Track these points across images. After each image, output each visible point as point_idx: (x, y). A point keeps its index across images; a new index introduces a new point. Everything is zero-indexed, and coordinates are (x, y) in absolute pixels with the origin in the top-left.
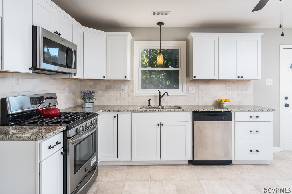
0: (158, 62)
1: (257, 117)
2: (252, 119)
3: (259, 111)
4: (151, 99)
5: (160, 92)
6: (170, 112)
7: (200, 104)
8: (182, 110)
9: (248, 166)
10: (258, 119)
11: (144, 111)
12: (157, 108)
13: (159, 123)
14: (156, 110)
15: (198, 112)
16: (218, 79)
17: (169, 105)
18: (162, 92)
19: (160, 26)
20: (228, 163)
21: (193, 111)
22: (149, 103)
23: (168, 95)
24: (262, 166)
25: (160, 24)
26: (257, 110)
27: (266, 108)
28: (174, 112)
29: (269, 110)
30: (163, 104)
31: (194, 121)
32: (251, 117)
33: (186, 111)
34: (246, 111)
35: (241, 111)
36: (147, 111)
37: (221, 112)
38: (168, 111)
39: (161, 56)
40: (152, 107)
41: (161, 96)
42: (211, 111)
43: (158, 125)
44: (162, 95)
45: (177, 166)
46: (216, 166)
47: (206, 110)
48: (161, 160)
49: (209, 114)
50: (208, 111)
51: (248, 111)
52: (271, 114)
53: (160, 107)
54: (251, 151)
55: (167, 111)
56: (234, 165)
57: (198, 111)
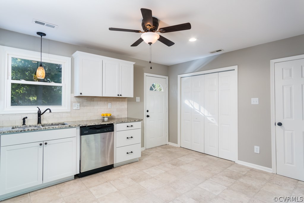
0: (39, 76)
1: (132, 126)
2: (128, 128)
3: (133, 122)
4: (26, 118)
5: (39, 109)
6: (56, 129)
7: (85, 119)
8: (69, 126)
9: (125, 166)
10: (132, 128)
11: (21, 131)
12: (35, 126)
13: (42, 143)
14: (37, 129)
15: (85, 127)
16: (102, 96)
17: (50, 122)
18: (43, 108)
19: (41, 37)
20: (111, 167)
21: (81, 126)
22: (24, 122)
23: (50, 111)
24: (135, 163)
25: (41, 34)
26: (132, 121)
27: (137, 119)
28: (61, 128)
29: (139, 120)
30: (43, 122)
31: (81, 135)
32: (128, 126)
33: (74, 126)
34: (124, 123)
35: (121, 123)
36: (25, 131)
37: (105, 125)
38: (54, 129)
39: (42, 70)
40: (29, 126)
41: (40, 113)
42: (97, 124)
43: (41, 145)
44: (42, 112)
45: (63, 184)
46: (101, 173)
47: (93, 124)
48: (43, 183)
49: (95, 128)
50: (94, 125)
51: (126, 122)
52: (140, 123)
53: (40, 125)
54: (127, 153)
55: (51, 128)
56: (115, 168)
57: (85, 125)
